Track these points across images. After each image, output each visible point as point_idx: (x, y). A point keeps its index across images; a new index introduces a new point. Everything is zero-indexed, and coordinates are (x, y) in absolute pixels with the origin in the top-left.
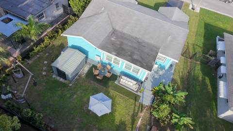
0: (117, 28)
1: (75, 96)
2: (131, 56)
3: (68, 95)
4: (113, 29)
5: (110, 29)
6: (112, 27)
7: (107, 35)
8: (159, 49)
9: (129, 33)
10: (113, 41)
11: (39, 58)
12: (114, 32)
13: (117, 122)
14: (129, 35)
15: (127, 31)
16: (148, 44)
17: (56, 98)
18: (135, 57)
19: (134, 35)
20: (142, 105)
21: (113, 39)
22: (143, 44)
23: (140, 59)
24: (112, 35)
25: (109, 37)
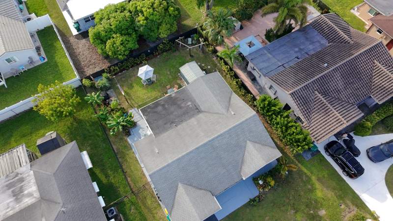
0: (201, 115)
1: (169, 73)
2: (163, 105)
3: (172, 70)
4: (203, 112)
5: (202, 108)
6: (205, 112)
7: (197, 101)
8: (155, 135)
9: (188, 122)
10: (187, 103)
11: (216, 64)
12: (197, 110)
13: (135, 85)
14: (186, 120)
15: (193, 121)
16: (165, 130)
17: (174, 64)
18: (160, 108)
19: (184, 124)
20: (133, 108)
21: (189, 103)
22: (168, 125)
23: (155, 110)
24: (195, 106)
25: (193, 102)
